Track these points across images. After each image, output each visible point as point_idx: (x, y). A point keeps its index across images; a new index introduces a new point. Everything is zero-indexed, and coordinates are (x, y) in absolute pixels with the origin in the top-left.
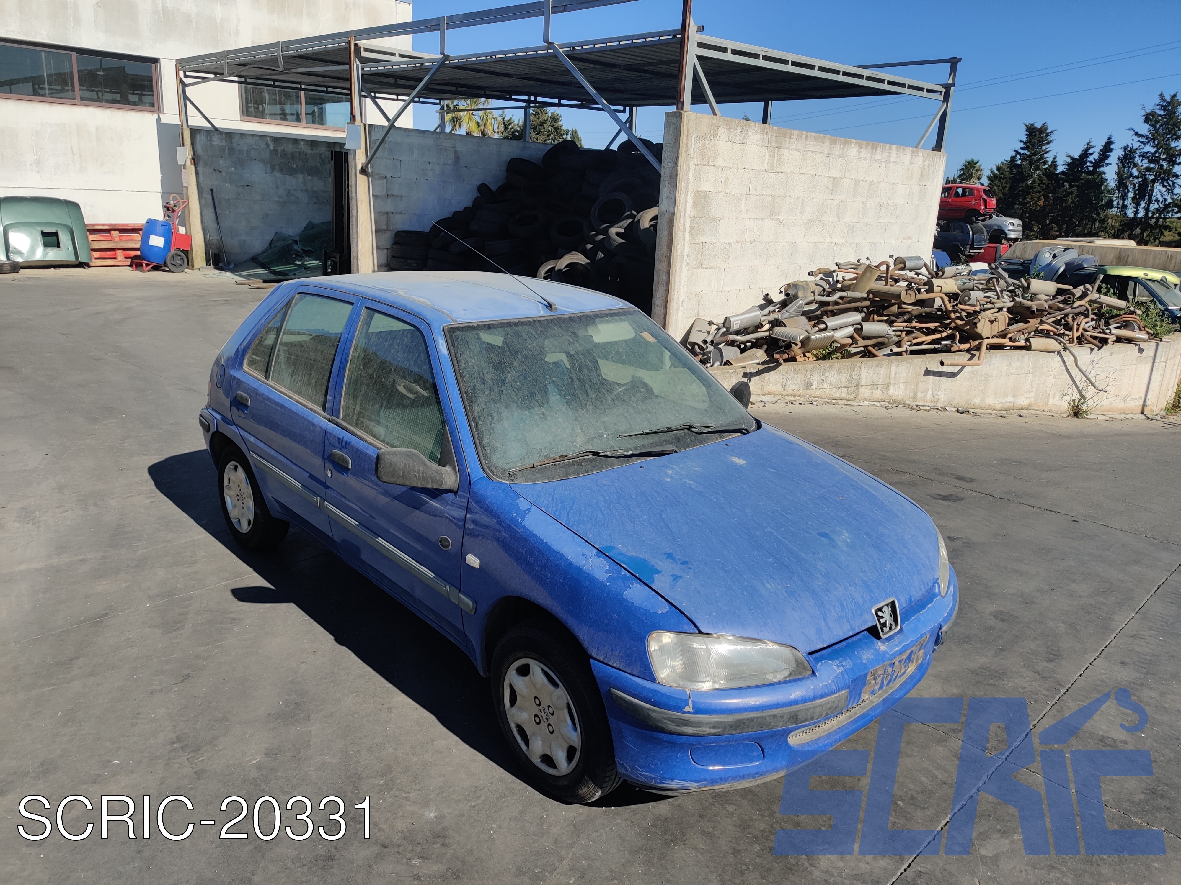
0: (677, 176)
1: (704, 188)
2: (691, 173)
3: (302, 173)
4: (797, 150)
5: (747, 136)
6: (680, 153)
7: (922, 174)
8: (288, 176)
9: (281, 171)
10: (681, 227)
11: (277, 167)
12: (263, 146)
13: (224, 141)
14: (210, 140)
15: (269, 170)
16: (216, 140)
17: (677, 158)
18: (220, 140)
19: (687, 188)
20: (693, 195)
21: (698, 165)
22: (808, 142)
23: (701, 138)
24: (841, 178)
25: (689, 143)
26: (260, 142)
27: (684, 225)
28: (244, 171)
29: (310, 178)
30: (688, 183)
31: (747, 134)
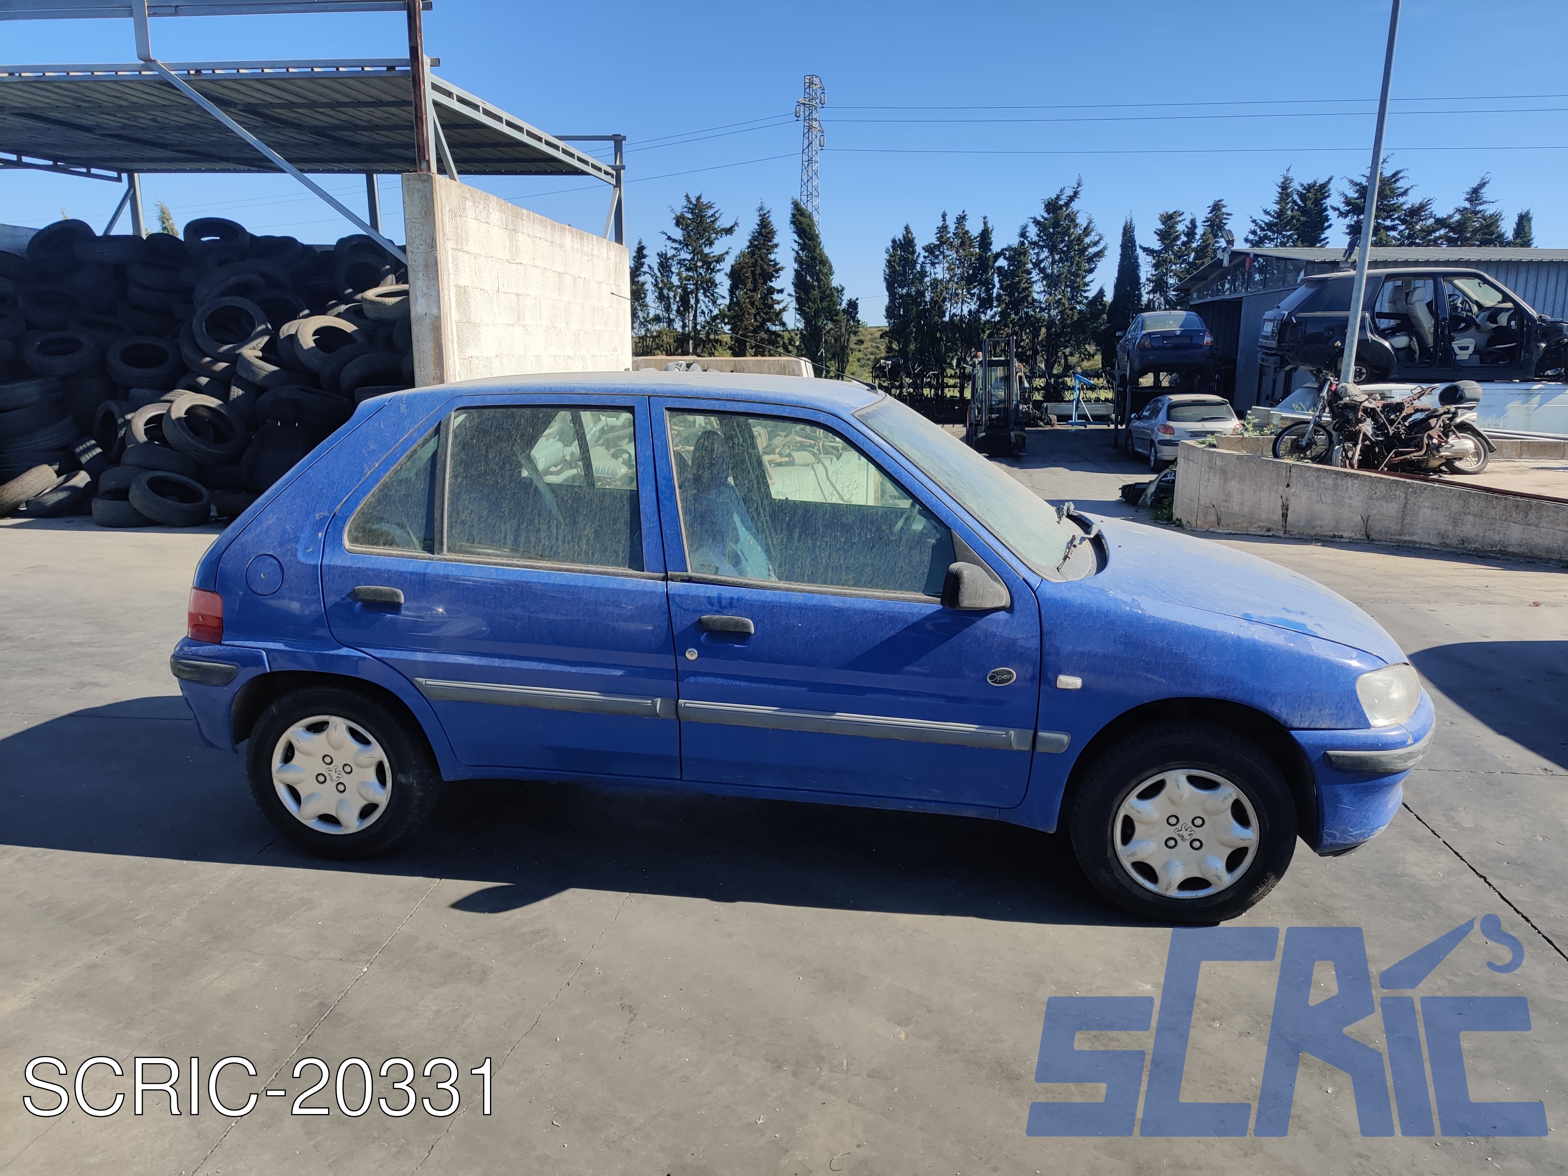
0: (436, 264)
1: (463, 282)
2: (450, 260)
4: (529, 235)
5: (488, 214)
6: (437, 232)
7: (616, 272)
10: (450, 336)
17: (433, 240)
19: (449, 281)
20: (454, 291)
21: (455, 250)
22: (535, 226)
23: (454, 214)
24: (563, 273)
25: (444, 220)
27: (452, 334)
30: (449, 275)
31: (489, 211)
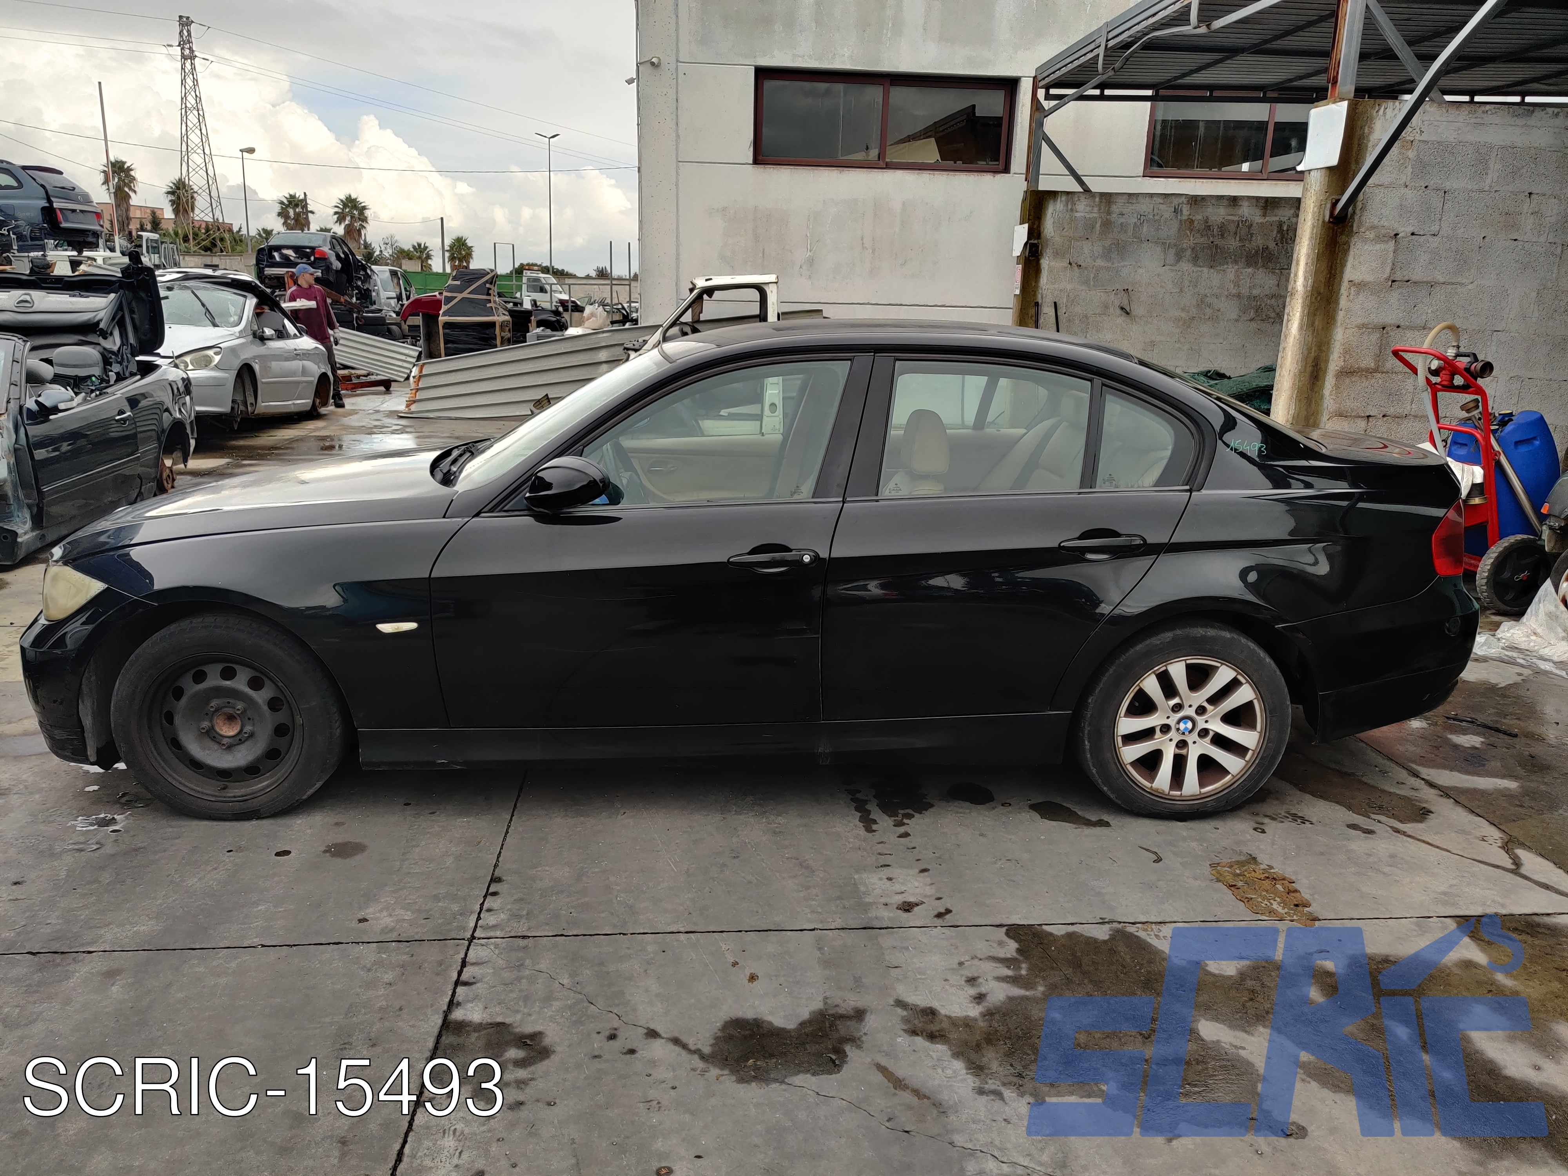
3: (1236, 262)
8: (1205, 270)
9: (1195, 260)
11: (1189, 252)
12: (1167, 211)
13: (1096, 209)
14: (1072, 210)
15: (1171, 256)
16: (1082, 208)
18: (1088, 208)
26: (1161, 206)
28: (1122, 264)
29: (1250, 270)
